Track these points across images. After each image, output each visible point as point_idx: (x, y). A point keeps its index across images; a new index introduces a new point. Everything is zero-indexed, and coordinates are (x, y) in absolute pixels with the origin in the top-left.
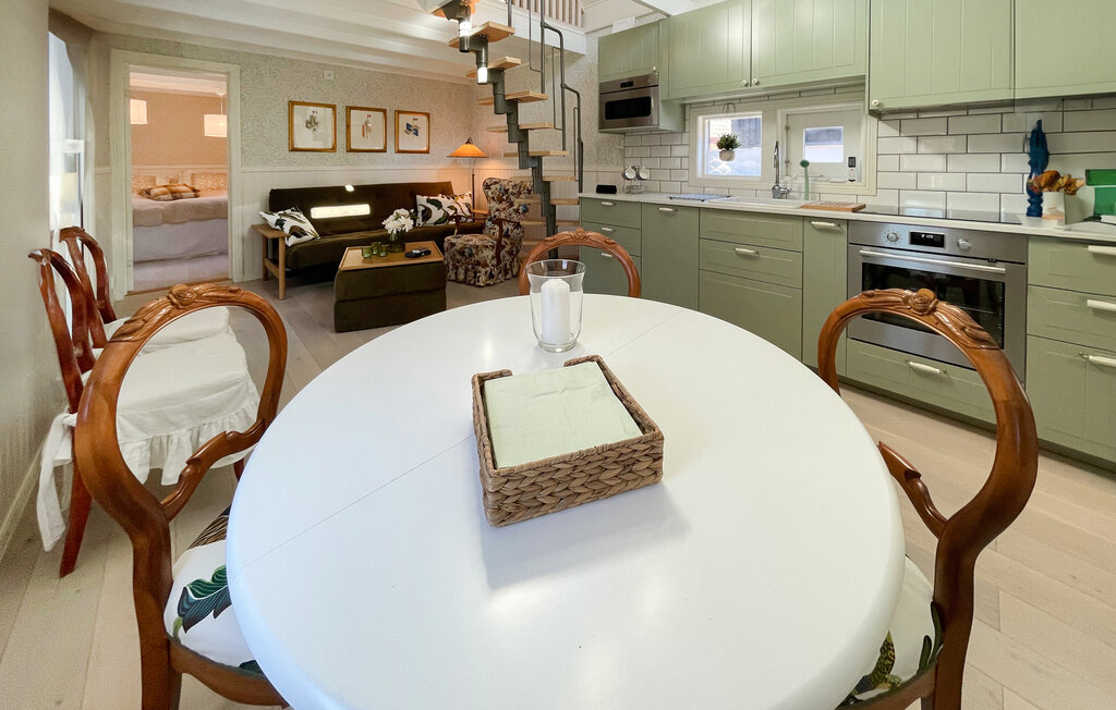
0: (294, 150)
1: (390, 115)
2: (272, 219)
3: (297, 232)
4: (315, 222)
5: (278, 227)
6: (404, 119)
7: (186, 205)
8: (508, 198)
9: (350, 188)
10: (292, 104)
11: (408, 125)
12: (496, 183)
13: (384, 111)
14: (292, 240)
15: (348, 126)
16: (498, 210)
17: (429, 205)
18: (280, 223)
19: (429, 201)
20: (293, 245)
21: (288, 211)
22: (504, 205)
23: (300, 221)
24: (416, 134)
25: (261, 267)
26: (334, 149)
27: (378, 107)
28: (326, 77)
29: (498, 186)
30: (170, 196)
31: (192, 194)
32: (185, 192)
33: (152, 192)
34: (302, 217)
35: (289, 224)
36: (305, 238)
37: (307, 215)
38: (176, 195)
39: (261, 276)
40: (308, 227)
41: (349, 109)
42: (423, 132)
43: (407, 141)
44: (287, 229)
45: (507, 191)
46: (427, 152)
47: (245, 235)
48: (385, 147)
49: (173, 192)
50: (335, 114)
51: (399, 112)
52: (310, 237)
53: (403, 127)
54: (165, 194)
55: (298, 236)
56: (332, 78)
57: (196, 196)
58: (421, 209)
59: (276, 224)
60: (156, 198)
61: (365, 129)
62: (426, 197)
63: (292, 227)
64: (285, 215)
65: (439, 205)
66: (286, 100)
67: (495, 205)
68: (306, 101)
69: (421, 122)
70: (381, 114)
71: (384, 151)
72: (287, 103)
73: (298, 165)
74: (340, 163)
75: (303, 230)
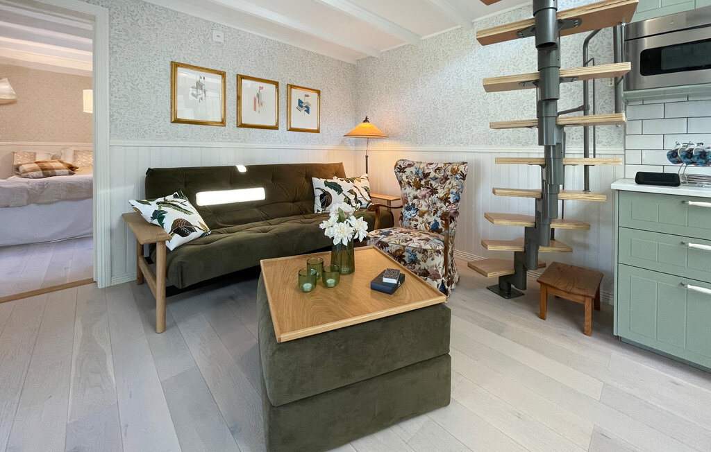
0: (177, 121)
1: (283, 88)
2: (148, 210)
3: (181, 228)
4: (203, 211)
5: (156, 222)
6: (297, 95)
7: (57, 184)
8: (427, 183)
9: (242, 169)
10: (175, 66)
11: (300, 102)
12: (410, 165)
13: (276, 84)
14: (176, 241)
15: (239, 98)
16: (415, 197)
17: (328, 189)
18: (159, 215)
19: (327, 184)
20: (176, 249)
21: (170, 198)
22: (423, 191)
23: (186, 212)
24: (308, 111)
25: (135, 268)
26: (223, 123)
27: (270, 79)
28: (216, 39)
29: (413, 169)
30: (40, 173)
31: (67, 171)
32: (58, 169)
33: (21, 169)
34: (189, 206)
35: (171, 216)
36: (193, 236)
37: (193, 201)
38: (47, 172)
39: (135, 278)
40: (196, 219)
41: (241, 78)
42: (313, 109)
43: (299, 119)
44: (168, 224)
45: (426, 175)
46: (318, 131)
47: (115, 226)
48: (277, 124)
49: (43, 169)
50: (225, 82)
51: (292, 86)
52: (199, 233)
53: (295, 104)
54: (34, 170)
55: (183, 234)
56: (221, 40)
57: (71, 174)
58: (318, 193)
59: (153, 218)
60: (25, 174)
61: (258, 101)
62: (323, 181)
63: (176, 222)
64: (165, 203)
65: (338, 189)
66: (168, 60)
67: (411, 191)
68: (192, 64)
69: (312, 99)
70: (274, 86)
71: (276, 128)
72: (169, 63)
73: (182, 140)
74: (230, 140)
75: (190, 224)
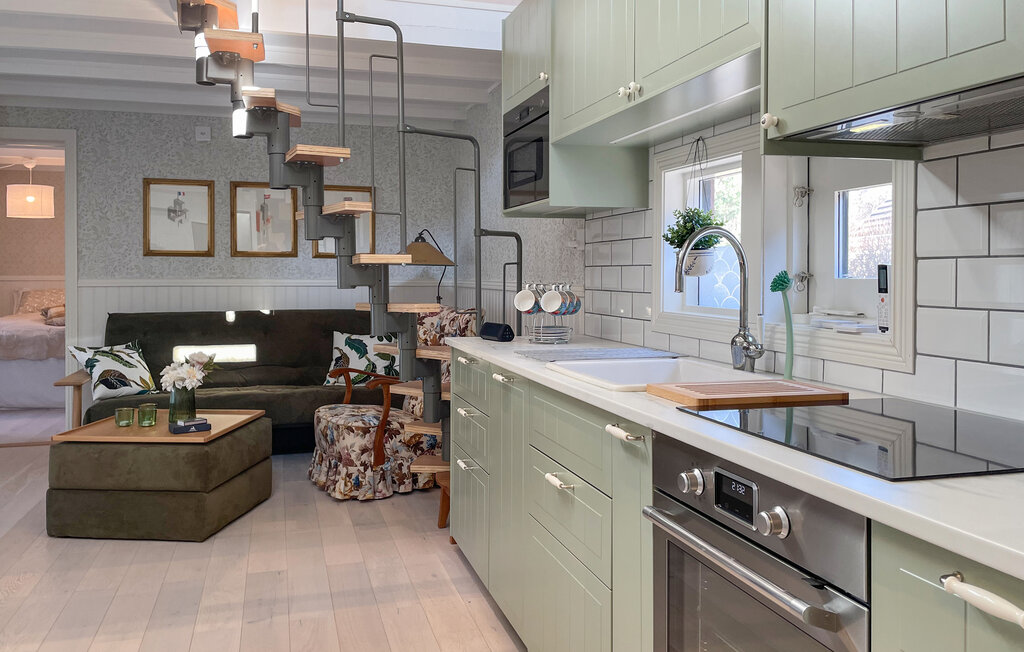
0: (150, 253)
2: (83, 358)
3: (111, 379)
5: (88, 371)
9: (231, 317)
10: (147, 182)
14: (99, 393)
15: (233, 214)
17: (348, 350)
18: (90, 365)
19: (347, 342)
20: (100, 399)
21: (117, 349)
23: (128, 364)
26: (210, 252)
34: (137, 360)
35: (105, 366)
36: (123, 390)
40: (138, 375)
41: (235, 185)
44: (97, 372)
48: (295, 248)
50: (212, 195)
52: (135, 389)
55: (110, 386)
59: (86, 366)
61: (262, 216)
62: (345, 336)
63: (107, 372)
64: (109, 353)
65: (362, 350)
66: (141, 177)
71: (294, 254)
72: (141, 181)
73: (157, 277)
74: (221, 275)
75: (124, 377)
